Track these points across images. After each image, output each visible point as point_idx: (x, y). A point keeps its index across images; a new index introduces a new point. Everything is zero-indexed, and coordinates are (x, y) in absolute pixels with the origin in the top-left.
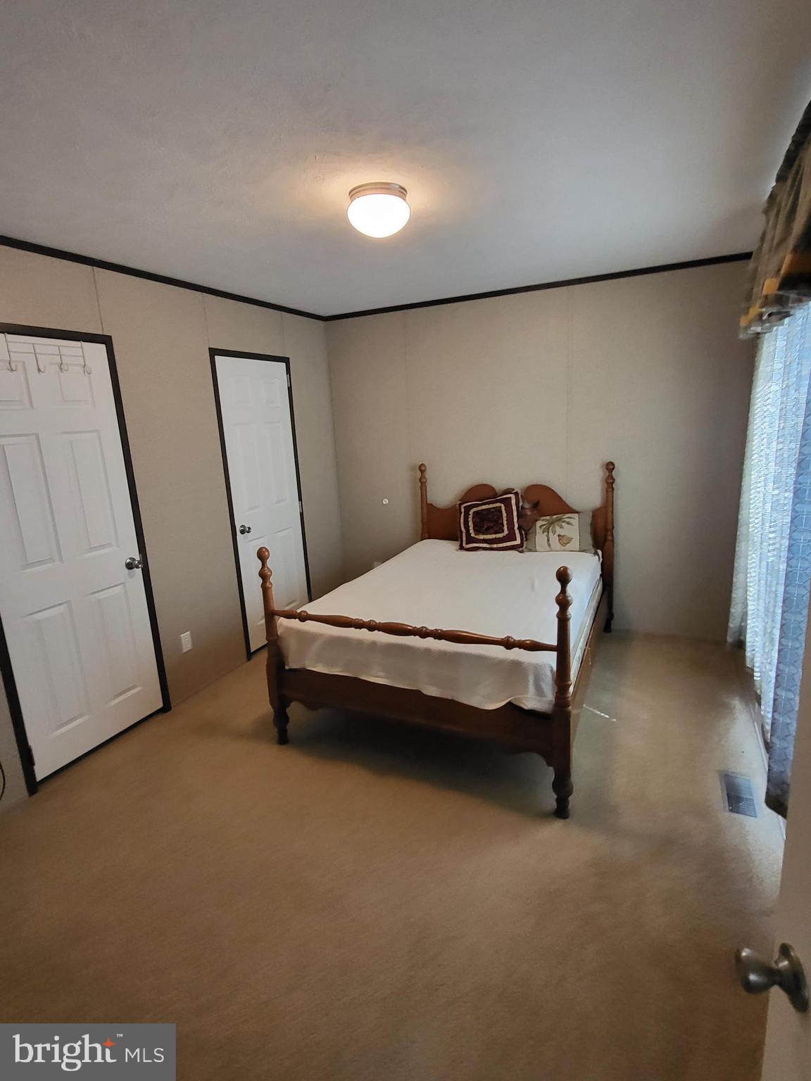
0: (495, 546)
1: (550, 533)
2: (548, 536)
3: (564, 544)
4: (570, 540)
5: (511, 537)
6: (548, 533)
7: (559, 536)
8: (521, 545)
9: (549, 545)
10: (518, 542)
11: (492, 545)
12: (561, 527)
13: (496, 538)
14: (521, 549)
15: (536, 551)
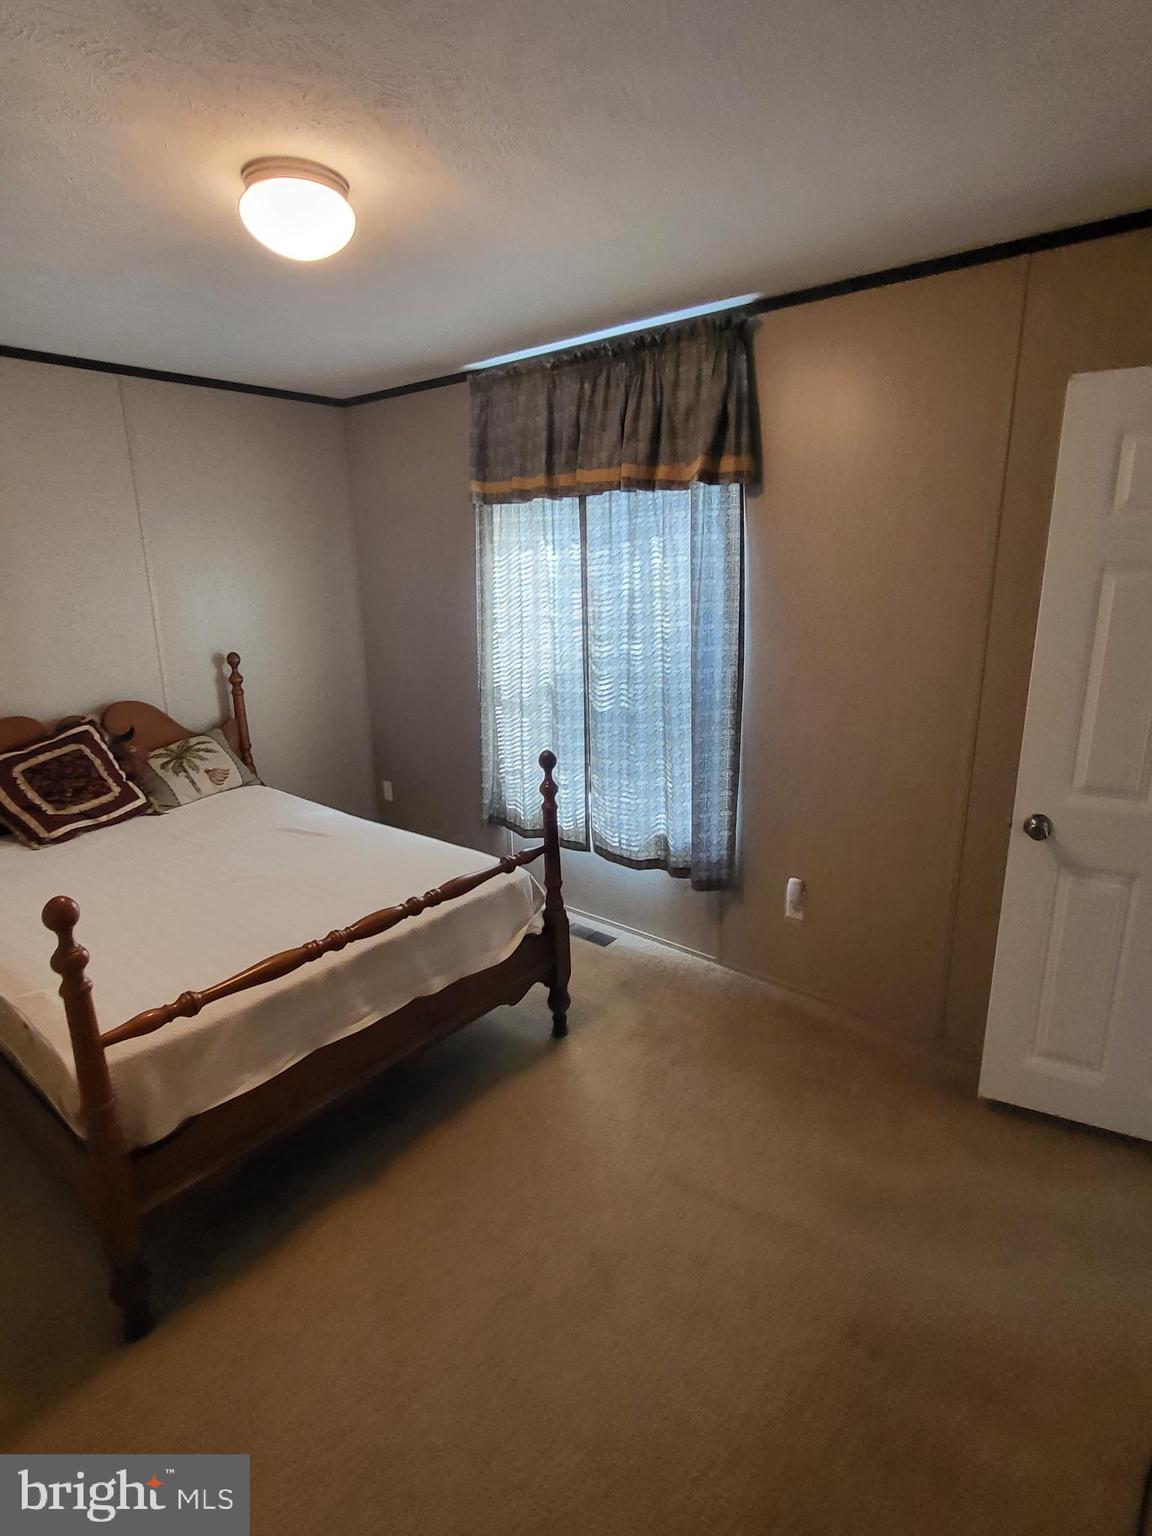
0: (104, 818)
1: (189, 770)
2: (188, 777)
3: (219, 782)
4: (226, 774)
5: (127, 796)
6: (185, 771)
7: (207, 771)
8: (148, 805)
9: (198, 790)
10: (142, 800)
11: (98, 818)
12: (202, 759)
13: (102, 805)
14: (150, 811)
15: (179, 805)
